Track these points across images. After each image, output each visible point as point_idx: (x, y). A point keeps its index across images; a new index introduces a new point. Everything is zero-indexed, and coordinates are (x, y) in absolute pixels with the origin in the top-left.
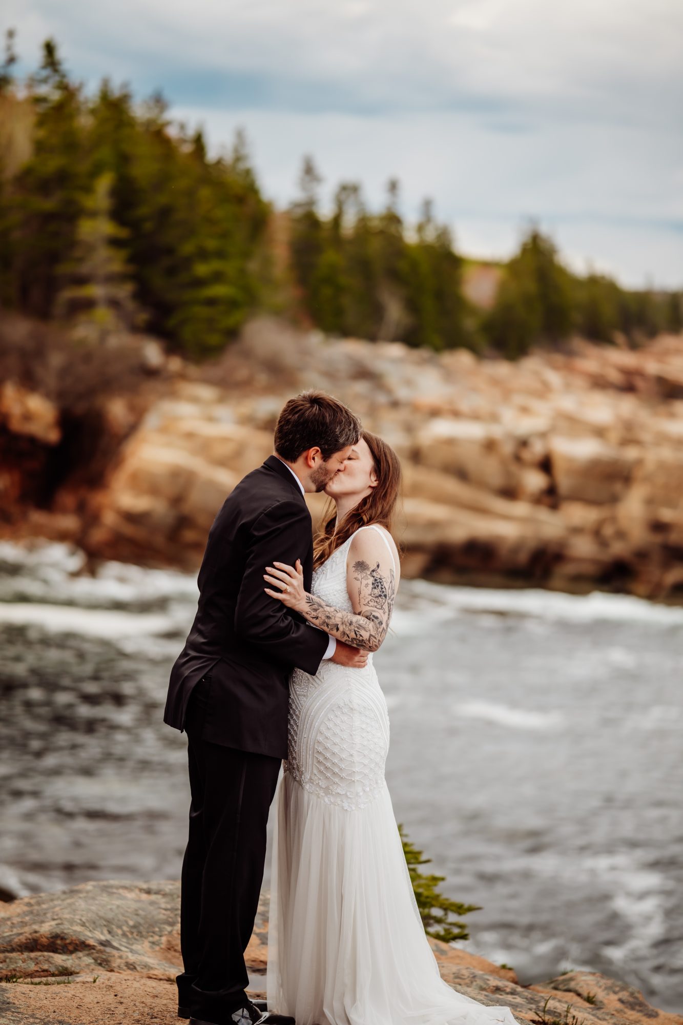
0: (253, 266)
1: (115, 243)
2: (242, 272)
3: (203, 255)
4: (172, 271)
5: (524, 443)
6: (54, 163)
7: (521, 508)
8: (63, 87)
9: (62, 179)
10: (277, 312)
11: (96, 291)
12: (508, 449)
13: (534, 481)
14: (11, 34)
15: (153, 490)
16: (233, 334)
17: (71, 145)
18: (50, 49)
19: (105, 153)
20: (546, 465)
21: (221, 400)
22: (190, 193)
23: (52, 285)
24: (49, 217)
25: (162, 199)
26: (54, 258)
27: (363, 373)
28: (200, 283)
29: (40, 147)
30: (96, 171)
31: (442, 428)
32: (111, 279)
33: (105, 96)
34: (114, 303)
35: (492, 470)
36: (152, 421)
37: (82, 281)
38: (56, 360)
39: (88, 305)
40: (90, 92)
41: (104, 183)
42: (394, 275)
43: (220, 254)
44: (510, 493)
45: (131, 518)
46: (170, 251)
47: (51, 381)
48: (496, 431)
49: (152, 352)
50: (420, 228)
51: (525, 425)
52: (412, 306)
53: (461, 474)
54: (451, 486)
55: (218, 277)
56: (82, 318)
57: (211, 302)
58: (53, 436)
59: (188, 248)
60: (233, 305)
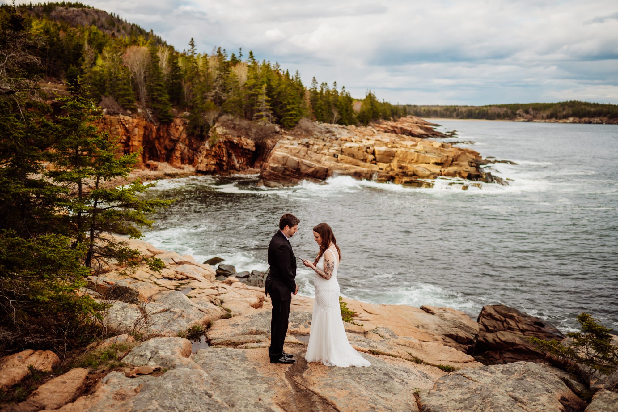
0: (301, 105)
1: (267, 101)
2: (299, 108)
3: (289, 104)
4: (281, 108)
5: (368, 148)
6: (253, 81)
7: (368, 164)
8: (254, 62)
9: (254, 86)
10: (307, 117)
11: (263, 113)
12: (364, 149)
13: (371, 157)
14: (240, 49)
15: (278, 162)
16: (297, 123)
17: (256, 77)
18: (251, 53)
19: (265, 79)
20: (373, 153)
21: (294, 139)
22: (286, 88)
23: (252, 112)
24: (252, 95)
25: (279, 90)
26: (253, 105)
27: (329, 132)
28: (288, 110)
29: (248, 78)
30: (263, 83)
31: (348, 144)
32: (266, 110)
33: (264, 65)
34: (268, 116)
35: (360, 154)
36: (278, 145)
37: (260, 111)
38: (254, 130)
39: (262, 116)
40: (260, 63)
41: (264, 86)
42: (336, 105)
43: (293, 103)
44: (365, 160)
45: (273, 169)
46: (281, 103)
47: (253, 136)
48: (361, 145)
49: (277, 128)
50: (342, 93)
51: (369, 143)
52: (340, 113)
53: (353, 156)
54: (350, 159)
55: (293, 108)
56: (259, 120)
57: (291, 115)
58: (254, 149)
59: (286, 102)
60: (297, 115)
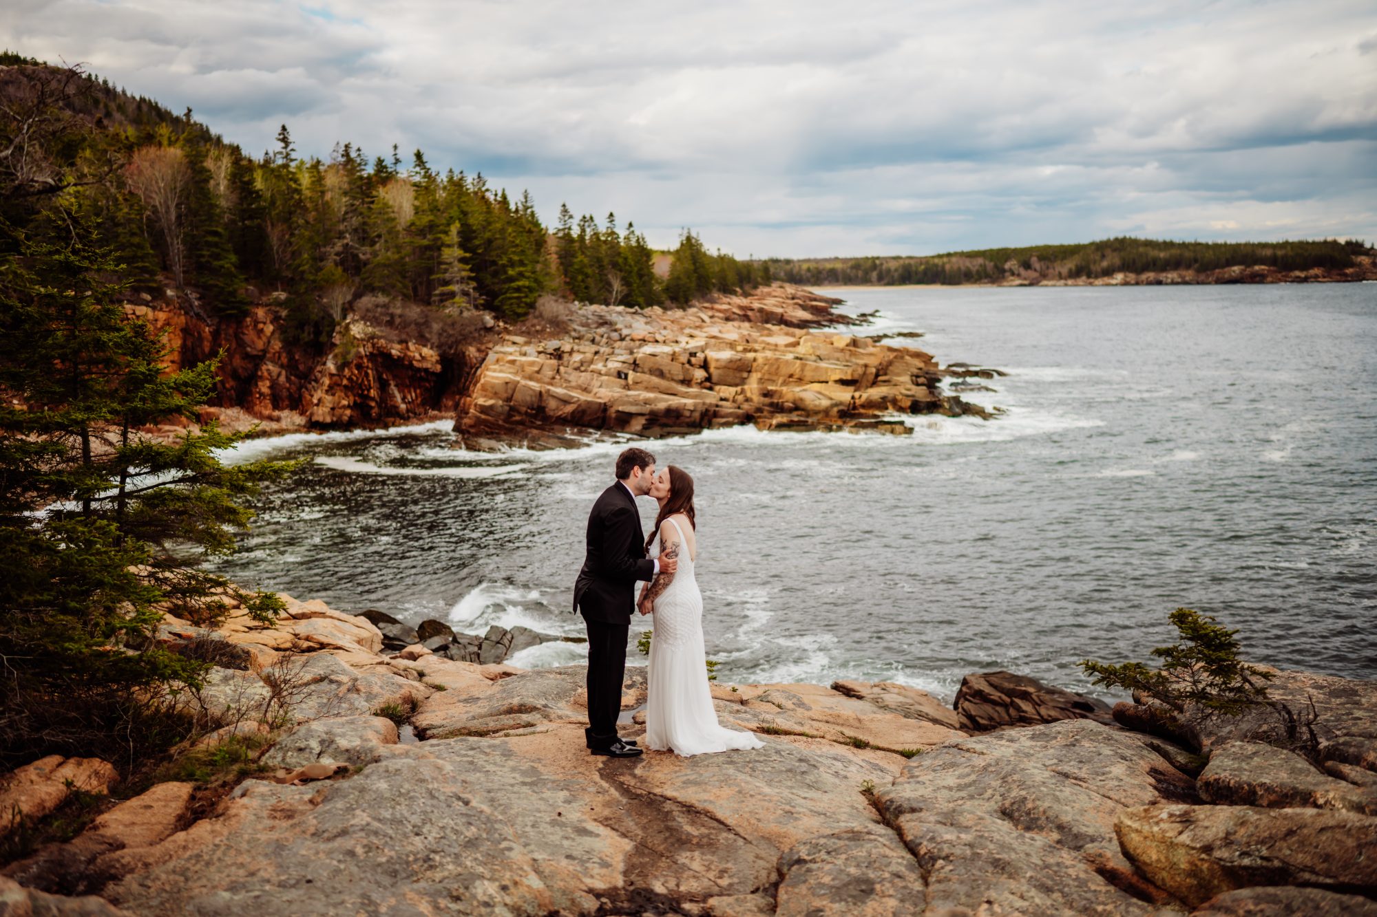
0: (539, 267)
1: (463, 260)
2: (534, 272)
3: (512, 264)
4: (495, 274)
5: (693, 354)
6: (425, 219)
7: (694, 390)
8: (428, 175)
9: (432, 227)
10: (554, 292)
11: (455, 288)
12: (684, 358)
13: (700, 374)
14: (396, 147)
15: (495, 395)
16: (532, 306)
17: (434, 209)
18: (419, 156)
19: (454, 212)
20: (705, 365)
21: (528, 343)
22: (503, 231)
23: (430, 286)
24: (427, 248)
25: (487, 235)
26: (430, 271)
27: (604, 323)
28: (512, 279)
29: (417, 210)
30: (450, 221)
31: (648, 349)
32: (462, 280)
33: (451, 180)
34: (466, 294)
35: (676, 370)
36: (492, 357)
37: (446, 283)
38: (436, 327)
39: (452, 295)
40: (443, 177)
41: (455, 228)
42: (615, 265)
43: (522, 263)
44: (687, 382)
45: (484, 410)
46: (494, 263)
47: (435, 339)
48: (677, 349)
49: (489, 319)
50: (627, 238)
51: (693, 344)
52: (626, 282)
53: (661, 374)
54: (655, 380)
55: (521, 275)
56: (448, 303)
57: (518, 289)
58: (438, 368)
59: (504, 261)
60: (531, 290)
